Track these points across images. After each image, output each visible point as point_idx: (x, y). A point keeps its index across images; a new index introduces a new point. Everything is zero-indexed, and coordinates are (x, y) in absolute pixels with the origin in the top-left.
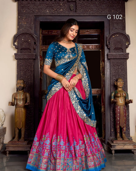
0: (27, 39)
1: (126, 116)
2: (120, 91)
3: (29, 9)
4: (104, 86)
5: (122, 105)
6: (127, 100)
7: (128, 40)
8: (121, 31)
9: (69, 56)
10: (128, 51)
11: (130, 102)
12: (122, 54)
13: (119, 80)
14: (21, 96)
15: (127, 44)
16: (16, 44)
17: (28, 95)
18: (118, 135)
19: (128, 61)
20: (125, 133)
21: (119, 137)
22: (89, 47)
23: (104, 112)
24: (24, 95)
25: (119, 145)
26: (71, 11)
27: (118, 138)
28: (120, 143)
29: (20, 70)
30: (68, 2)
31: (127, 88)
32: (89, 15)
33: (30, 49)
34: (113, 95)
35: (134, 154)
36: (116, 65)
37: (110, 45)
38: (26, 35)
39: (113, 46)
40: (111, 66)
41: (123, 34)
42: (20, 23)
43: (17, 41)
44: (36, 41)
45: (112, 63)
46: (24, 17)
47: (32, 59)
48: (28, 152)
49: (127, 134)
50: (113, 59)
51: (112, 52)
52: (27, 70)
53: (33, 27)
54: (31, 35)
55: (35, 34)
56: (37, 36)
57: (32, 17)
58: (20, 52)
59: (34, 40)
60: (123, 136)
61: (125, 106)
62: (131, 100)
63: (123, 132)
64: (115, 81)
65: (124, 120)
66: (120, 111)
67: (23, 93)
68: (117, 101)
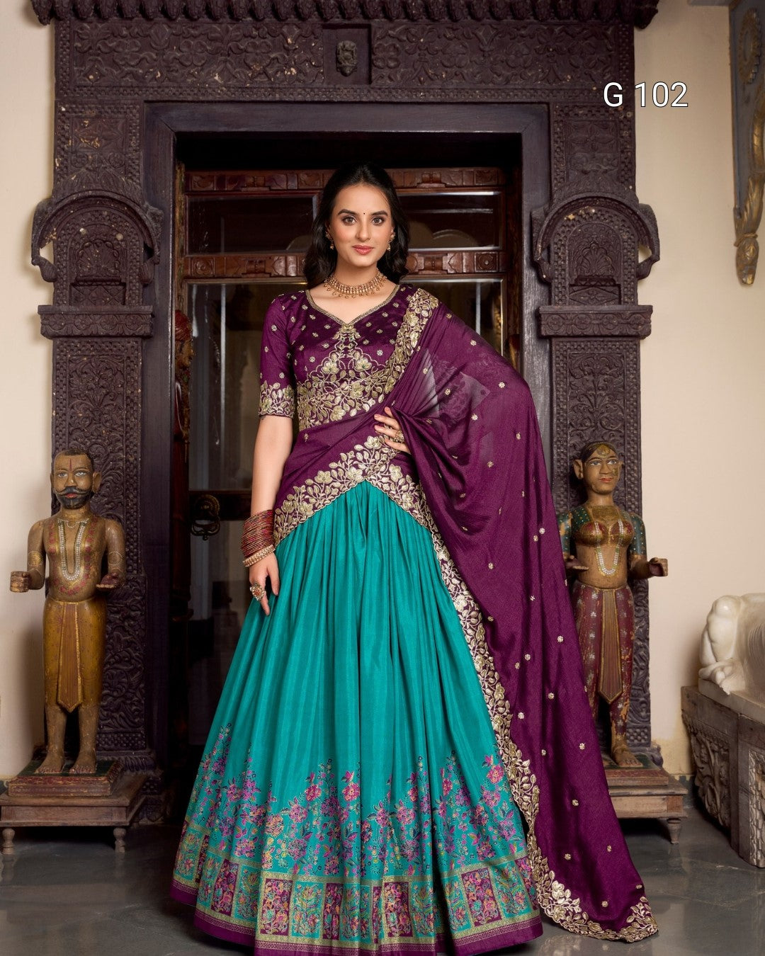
0: (104, 229)
1: (630, 643)
2: (600, 512)
3: (114, 64)
5: (610, 584)
6: (638, 557)
7: (648, 233)
8: (609, 191)
10: (647, 293)
11: (654, 570)
12: (618, 314)
13: (595, 454)
14: (74, 540)
15: (641, 259)
16: (45, 253)
17: (113, 532)
19: (647, 348)
22: (438, 263)
24: (90, 532)
26: (345, 74)
29: (71, 397)
30: (325, 27)
31: (640, 493)
32: (439, 99)
33: (124, 285)
34: (563, 532)
35: (669, 839)
36: (583, 371)
37: (552, 262)
38: (98, 208)
39: (567, 269)
40: (557, 377)
41: (620, 203)
42: (68, 139)
43: (54, 238)
44: (151, 240)
45: (561, 357)
46: (90, 108)
47: (132, 336)
48: (118, 832)
49: (638, 730)
50: (569, 336)
51: (561, 300)
52: (108, 393)
53: (138, 165)
54: (129, 207)
55: (147, 203)
56: (160, 212)
57: (134, 108)
58: (70, 296)
59: (142, 233)
60: (616, 746)
61: (628, 588)
62: (659, 562)
63: (614, 725)
64: (574, 458)
65: (621, 659)
66: (599, 619)
67: (85, 525)
68: (583, 568)
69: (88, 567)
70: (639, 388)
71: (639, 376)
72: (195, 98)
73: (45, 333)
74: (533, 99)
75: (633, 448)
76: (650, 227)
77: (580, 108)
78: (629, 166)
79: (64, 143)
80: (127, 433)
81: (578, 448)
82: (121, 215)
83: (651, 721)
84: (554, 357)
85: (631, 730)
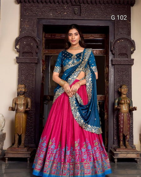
0: (29, 43)
1: (129, 124)
2: (124, 98)
3: (32, 11)
4: (108, 93)
5: (125, 112)
6: (131, 107)
8: (126, 37)
9: (73, 62)
10: (133, 57)
11: (134, 109)
12: (127, 60)
13: (123, 87)
14: (22, 101)
15: (132, 50)
16: (18, 47)
17: (29, 100)
18: (121, 143)
19: (133, 68)
20: (128, 141)
21: (122, 145)
23: (107, 120)
24: (25, 100)
25: (122, 154)
26: (76, 14)
27: (121, 146)
28: (123, 152)
29: (22, 74)
30: (72, 5)
31: (131, 95)
32: (93, 19)
34: (116, 102)
35: (137, 163)
36: (121, 71)
37: (115, 50)
38: (28, 38)
39: (118, 52)
40: (115, 72)
41: (128, 39)
42: (22, 25)
43: (19, 44)
44: (38, 45)
45: (116, 69)
46: (27, 20)
47: (34, 63)
48: (28, 159)
49: (131, 142)
50: (118, 64)
51: (116, 57)
52: (29, 74)
53: (36, 30)
54: (34, 38)
55: (37, 38)
56: (40, 40)
57: (35, 20)
58: (22, 55)
59: (36, 43)
61: (129, 113)
62: (135, 107)
63: (126, 140)
64: (119, 88)
65: (128, 127)
66: (123, 119)
67: (24, 98)
68: (120, 108)
69: (24, 107)
70: (131, 75)
71: (131, 72)
72: (47, 18)
73: (17, 62)
75: (130, 86)
76: (134, 44)
78: (130, 32)
80: (32, 82)
81: (119, 86)
82: (32, 40)
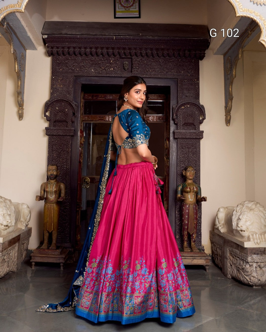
0: (63, 108)
1: (196, 219)
2: (189, 184)
3: (67, 67)
4: (168, 175)
5: (192, 203)
6: (199, 196)
7: (203, 112)
8: (192, 101)
10: (202, 127)
11: (203, 200)
12: (195, 133)
13: (188, 169)
14: (52, 188)
15: (201, 119)
16: (47, 114)
17: (62, 186)
18: (186, 243)
19: (202, 142)
20: (194, 241)
21: (186, 247)
22: (148, 119)
23: (167, 211)
24: (57, 186)
26: (125, 70)
27: (185, 249)
28: (188, 257)
29: (53, 151)
30: (120, 58)
31: (200, 179)
32: (149, 77)
33: (67, 122)
34: (179, 189)
35: (206, 271)
36: (186, 147)
37: (178, 119)
38: (61, 103)
39: (182, 121)
40: (179, 149)
41: (196, 104)
42: (54, 85)
43: (50, 110)
44: (75, 111)
45: (180, 144)
46: (60, 77)
47: (69, 135)
48: (61, 264)
49: (198, 242)
50: (182, 138)
51: (180, 129)
52: (62, 150)
53: (72, 92)
54: (69, 102)
55: (74, 102)
56: (77, 104)
57: (71, 77)
58: (53, 125)
59: (72, 109)
60: (193, 246)
61: (196, 204)
62: (205, 198)
63: (192, 240)
64: (183, 170)
65: (194, 223)
66: (189, 212)
67: (55, 184)
68: (185, 199)
69: (55, 195)
70: (200, 152)
71: (200, 149)
72: (87, 75)
73: (47, 134)
74: (173, 77)
75: (198, 168)
77: (186, 80)
78: (198, 95)
79: (53, 86)
80: (67, 160)
81: (184, 167)
82: (67, 104)
83: (202, 239)
84: (178, 143)
85: (196, 242)
